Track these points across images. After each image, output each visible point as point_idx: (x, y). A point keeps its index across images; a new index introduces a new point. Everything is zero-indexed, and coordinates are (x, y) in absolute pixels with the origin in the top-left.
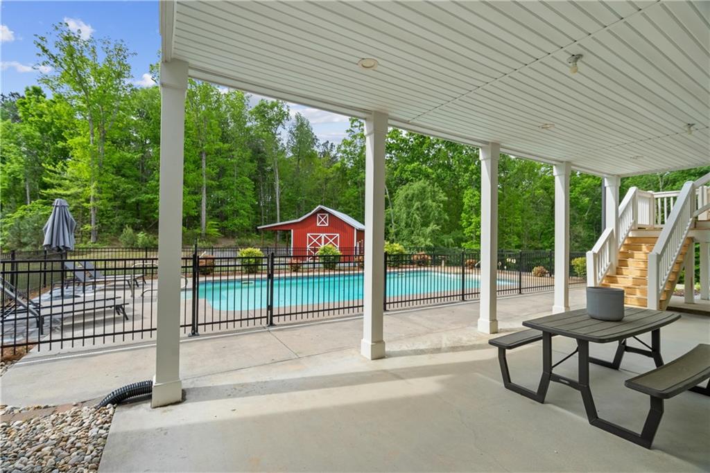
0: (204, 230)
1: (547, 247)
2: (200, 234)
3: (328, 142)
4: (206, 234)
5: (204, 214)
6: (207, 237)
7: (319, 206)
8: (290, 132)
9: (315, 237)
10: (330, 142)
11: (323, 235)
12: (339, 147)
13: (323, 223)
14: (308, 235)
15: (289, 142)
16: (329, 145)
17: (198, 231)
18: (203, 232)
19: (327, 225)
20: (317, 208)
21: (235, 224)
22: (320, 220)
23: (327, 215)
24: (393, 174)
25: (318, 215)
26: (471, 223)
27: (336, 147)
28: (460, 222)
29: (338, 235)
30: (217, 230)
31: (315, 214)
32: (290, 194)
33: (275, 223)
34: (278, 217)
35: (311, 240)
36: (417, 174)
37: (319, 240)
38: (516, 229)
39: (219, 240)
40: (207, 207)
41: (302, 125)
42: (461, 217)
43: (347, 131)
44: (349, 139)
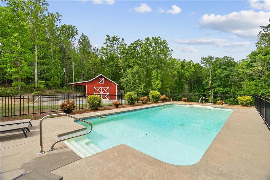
0: (36, 85)
1: (178, 92)
2: (34, 87)
3: (95, 48)
4: (38, 87)
5: (36, 77)
6: (38, 89)
7: (100, 74)
8: (79, 41)
9: (98, 89)
10: (97, 48)
11: (102, 88)
12: (100, 51)
13: (101, 82)
14: (94, 87)
15: (77, 46)
16: (96, 49)
17: (33, 85)
18: (36, 86)
19: (103, 83)
20: (99, 75)
21: (52, 82)
22: (100, 81)
23: (103, 79)
24: (125, 63)
25: (99, 78)
26: (155, 83)
27: (99, 50)
28: (151, 83)
29: (109, 88)
30: (44, 85)
31: (98, 78)
32: (79, 69)
33: (72, 83)
34: (74, 80)
35: (95, 90)
36: (135, 63)
37: (100, 90)
38: (169, 86)
39: (45, 90)
40: (38, 73)
41: (85, 39)
42: (151, 81)
43: (104, 44)
44: (105, 47)
